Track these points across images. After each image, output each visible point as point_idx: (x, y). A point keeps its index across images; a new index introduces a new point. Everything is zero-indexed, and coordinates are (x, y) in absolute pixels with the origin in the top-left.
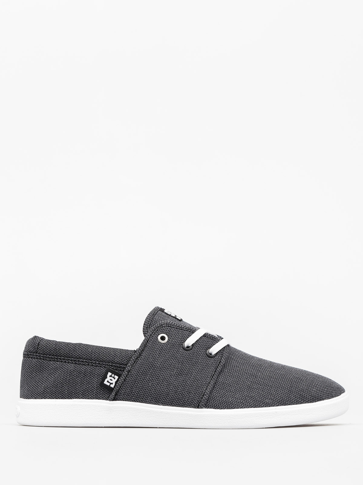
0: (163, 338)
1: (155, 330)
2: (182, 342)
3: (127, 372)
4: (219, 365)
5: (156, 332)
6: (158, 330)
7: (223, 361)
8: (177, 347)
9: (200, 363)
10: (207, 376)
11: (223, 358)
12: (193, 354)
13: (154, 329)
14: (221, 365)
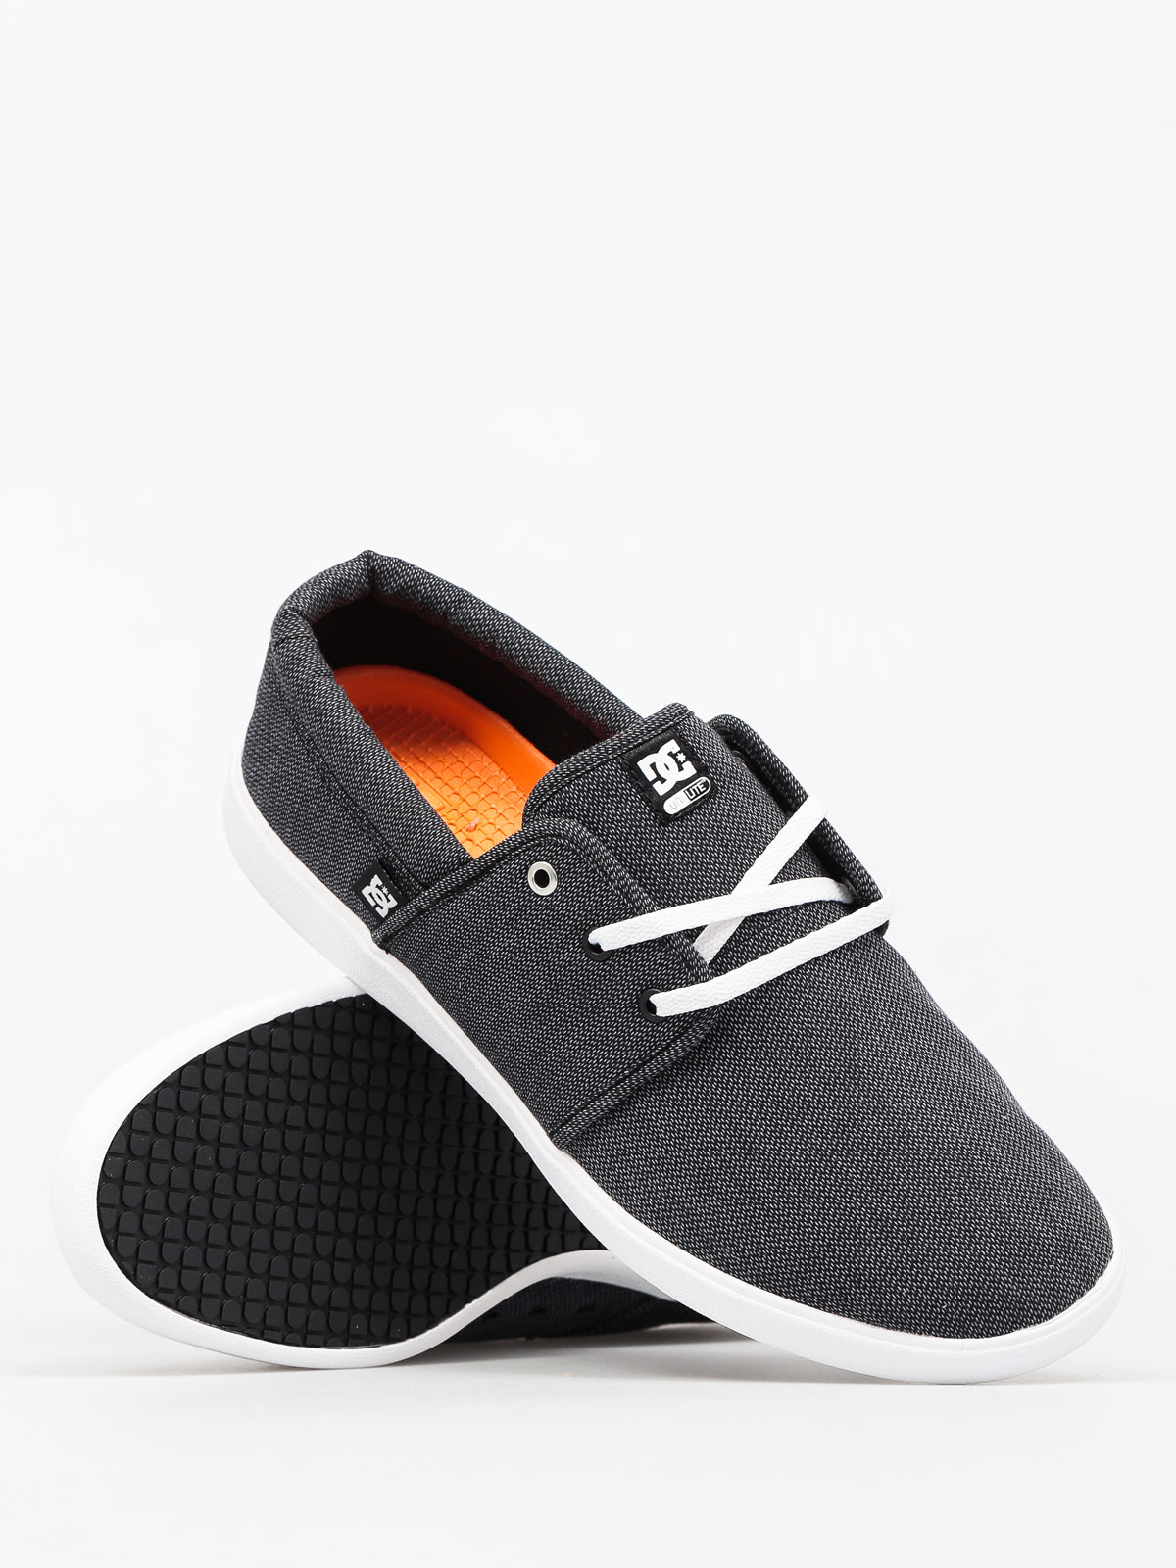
0: (542, 879)
1: (533, 840)
2: (587, 925)
4: (658, 1054)
5: (533, 846)
6: (540, 845)
7: (676, 1051)
8: (564, 929)
9: (606, 1017)
10: (604, 1072)
11: (682, 1041)
12: (600, 981)
13: (532, 835)
14: (663, 1060)
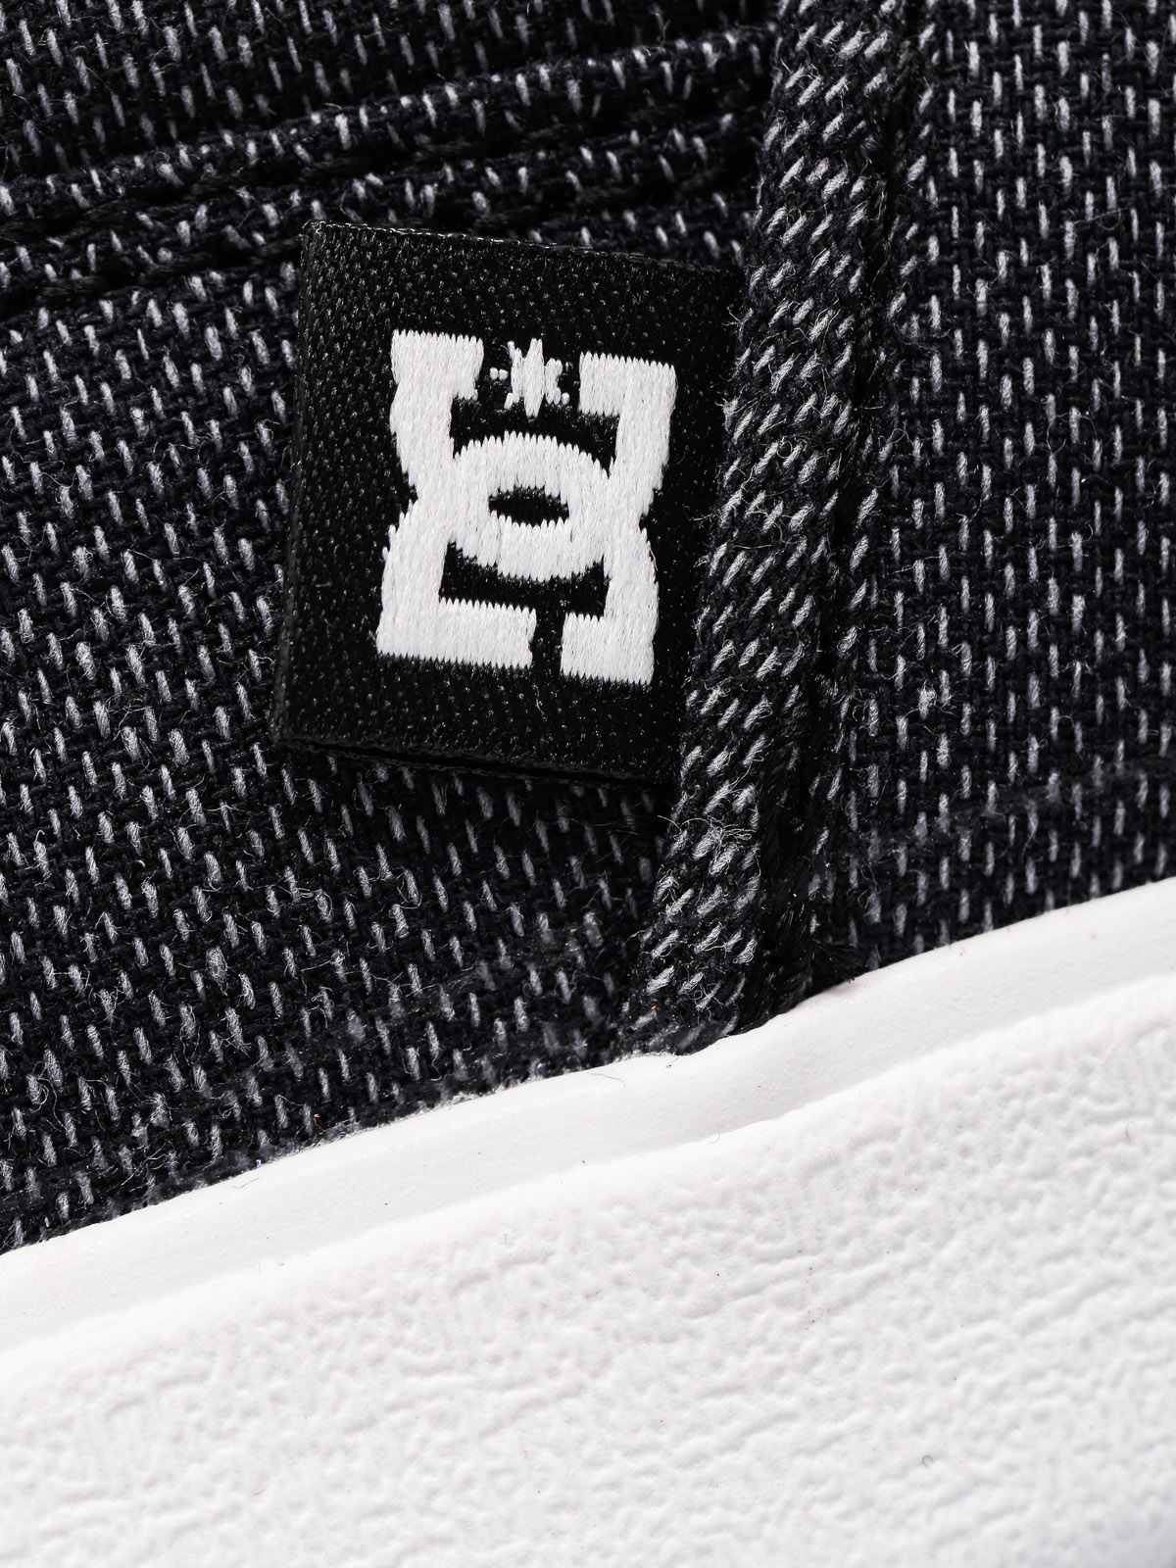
3: (841, 152)
